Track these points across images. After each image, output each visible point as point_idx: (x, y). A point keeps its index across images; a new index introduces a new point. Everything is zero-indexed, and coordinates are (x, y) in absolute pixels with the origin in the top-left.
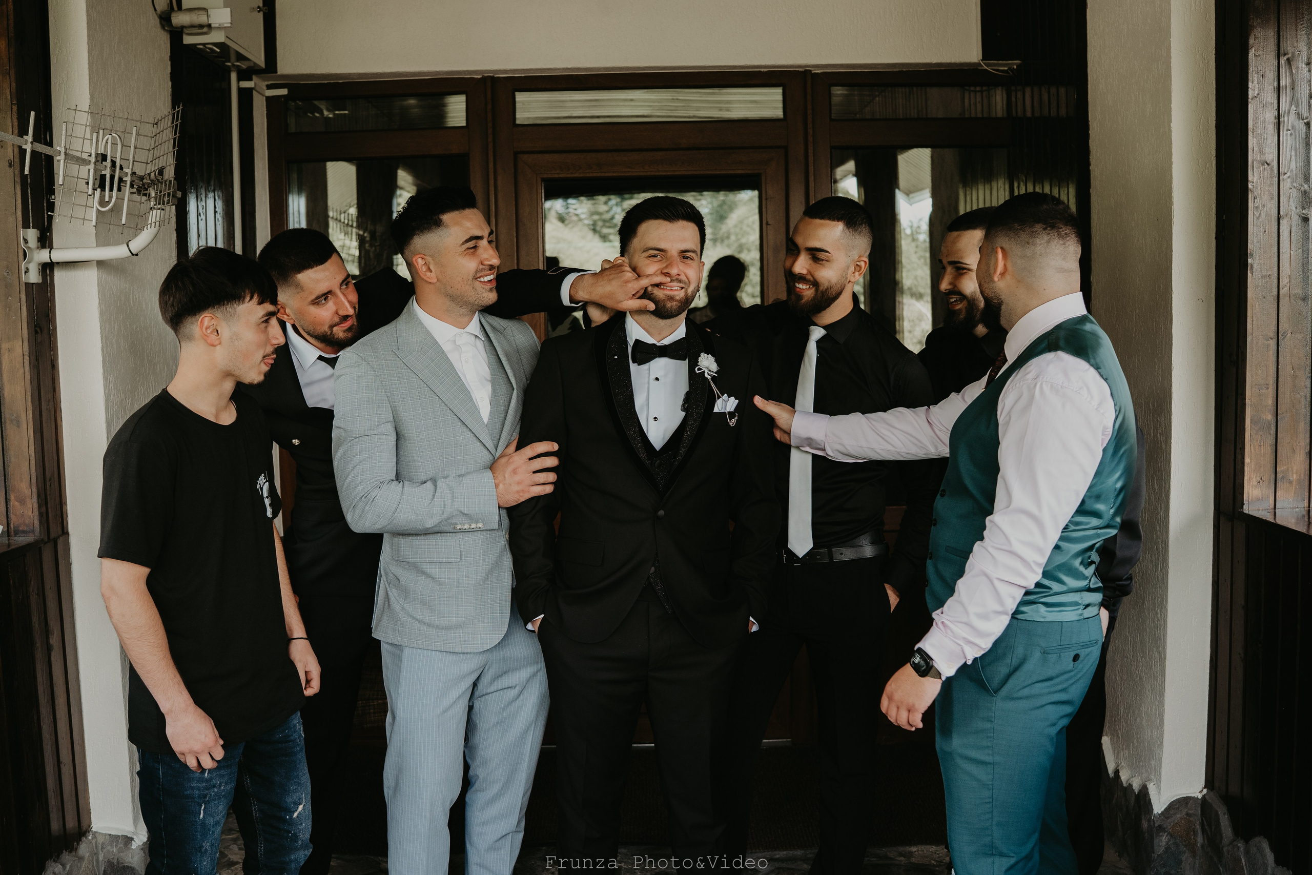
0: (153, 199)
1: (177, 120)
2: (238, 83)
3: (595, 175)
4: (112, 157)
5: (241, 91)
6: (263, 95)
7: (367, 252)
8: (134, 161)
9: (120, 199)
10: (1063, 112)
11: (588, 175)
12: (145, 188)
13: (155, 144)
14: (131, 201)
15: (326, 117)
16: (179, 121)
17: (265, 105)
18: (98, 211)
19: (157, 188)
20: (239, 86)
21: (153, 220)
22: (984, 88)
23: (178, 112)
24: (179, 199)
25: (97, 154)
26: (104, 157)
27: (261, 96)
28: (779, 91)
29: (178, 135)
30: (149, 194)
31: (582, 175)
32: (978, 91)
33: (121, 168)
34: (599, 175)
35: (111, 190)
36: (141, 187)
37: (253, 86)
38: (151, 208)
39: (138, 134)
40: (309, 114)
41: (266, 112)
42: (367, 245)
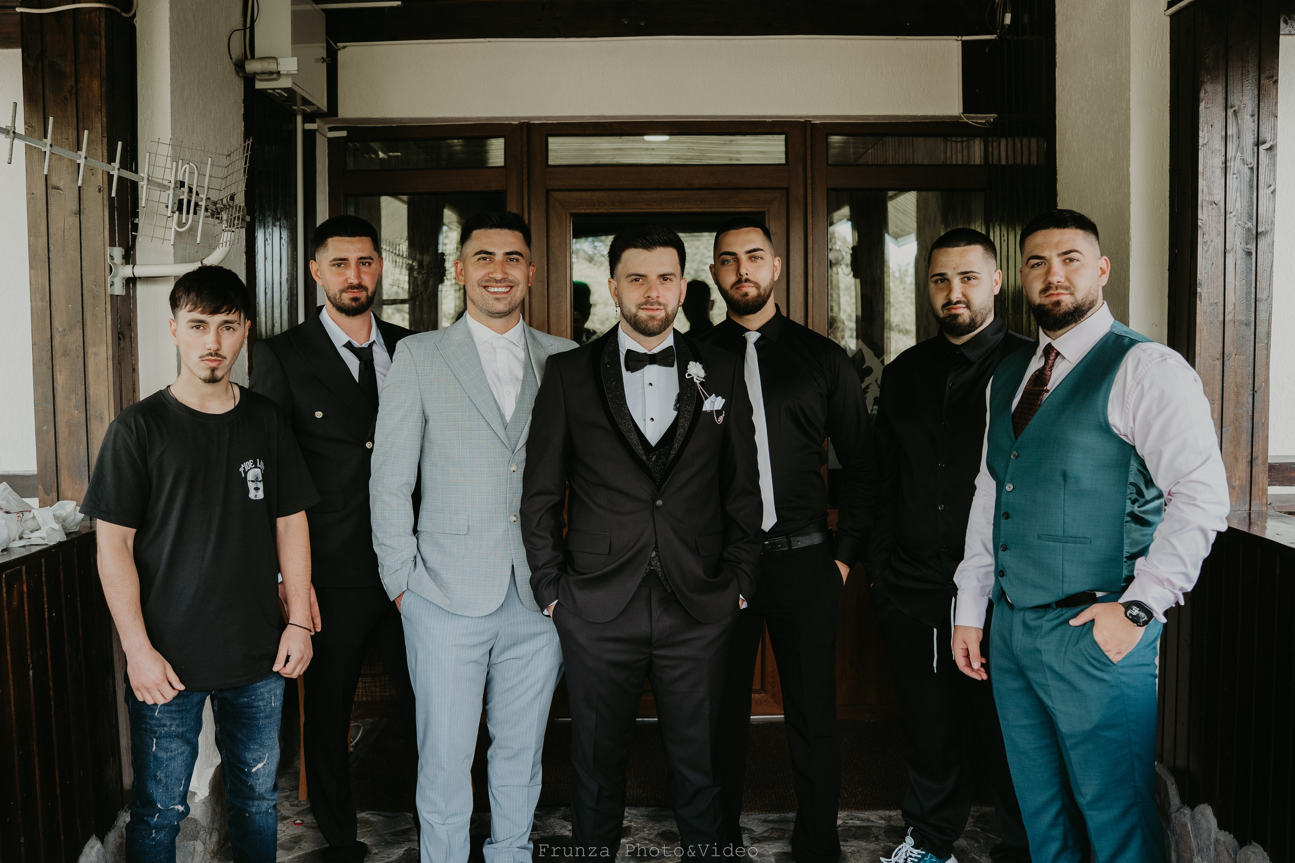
0: (224, 222)
1: (247, 152)
2: (303, 125)
3: (617, 211)
4: (189, 184)
5: (305, 132)
6: (325, 136)
7: (415, 279)
8: (208, 188)
9: (195, 222)
10: (1034, 159)
11: (611, 211)
12: (218, 212)
13: (227, 173)
14: (205, 223)
15: (381, 158)
16: (249, 153)
17: (327, 145)
18: (177, 232)
19: (229, 212)
20: (304, 128)
21: (225, 240)
22: (965, 139)
23: (248, 144)
24: (248, 223)
25: (176, 181)
26: (182, 184)
27: (323, 137)
28: (783, 137)
29: (248, 165)
30: (222, 218)
31: (606, 211)
32: (959, 142)
33: (197, 194)
34: (621, 211)
35: (188, 213)
36: (215, 212)
37: (316, 128)
38: (223, 230)
39: (212, 165)
40: (366, 155)
41: (327, 151)
42: (415, 273)
